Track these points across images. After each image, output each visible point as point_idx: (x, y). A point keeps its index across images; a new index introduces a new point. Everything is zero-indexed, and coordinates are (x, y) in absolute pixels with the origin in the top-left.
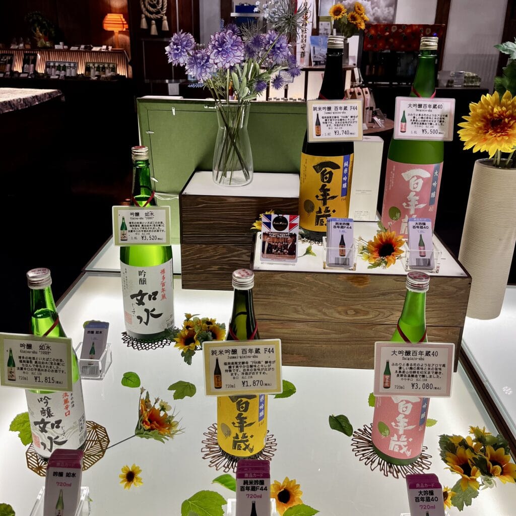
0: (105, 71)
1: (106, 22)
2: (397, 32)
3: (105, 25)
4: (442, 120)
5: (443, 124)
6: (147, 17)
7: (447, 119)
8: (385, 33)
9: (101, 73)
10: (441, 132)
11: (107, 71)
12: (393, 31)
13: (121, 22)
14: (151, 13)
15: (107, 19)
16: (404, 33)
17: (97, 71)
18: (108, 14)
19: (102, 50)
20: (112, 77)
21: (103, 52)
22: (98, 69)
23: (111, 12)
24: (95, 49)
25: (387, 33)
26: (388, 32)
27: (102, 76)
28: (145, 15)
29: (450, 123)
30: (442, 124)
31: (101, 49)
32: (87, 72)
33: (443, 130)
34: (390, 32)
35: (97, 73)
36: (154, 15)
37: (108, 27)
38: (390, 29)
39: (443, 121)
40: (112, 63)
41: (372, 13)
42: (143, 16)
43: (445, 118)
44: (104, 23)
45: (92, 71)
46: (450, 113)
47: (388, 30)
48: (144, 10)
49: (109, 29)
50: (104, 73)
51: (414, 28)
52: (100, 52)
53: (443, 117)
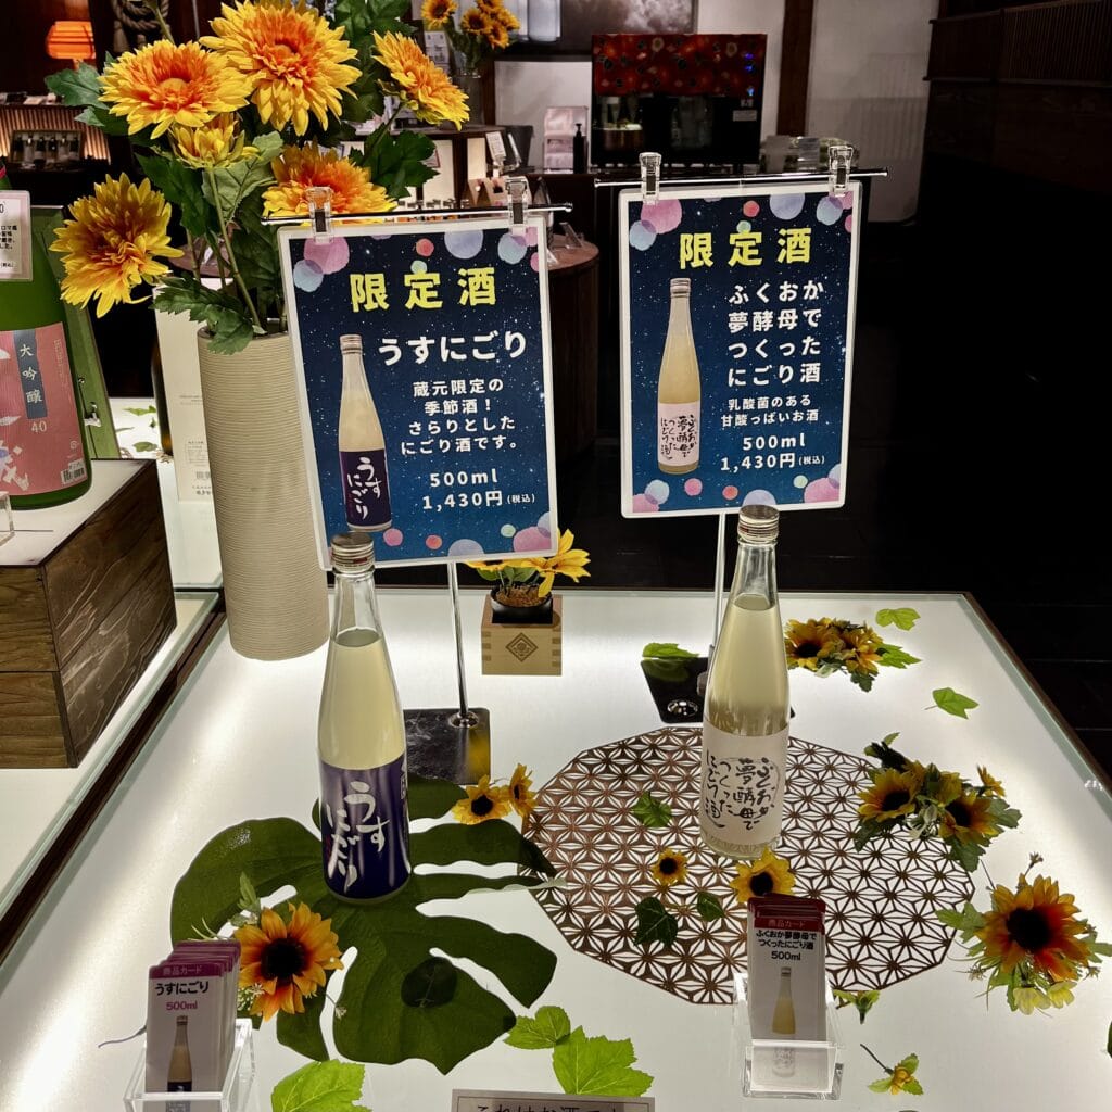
0: (56, 151)
1: (53, 40)
2: (663, 50)
3: (51, 46)
4: (7, 237)
5: (10, 244)
6: (125, 27)
7: (16, 235)
8: (638, 54)
9: (48, 153)
10: (7, 262)
11: (61, 150)
12: (656, 49)
13: (86, 40)
14: (136, 17)
15: (55, 34)
16: (679, 54)
17: (38, 149)
18: (58, 23)
19: (48, 104)
20: (71, 164)
21: (50, 107)
22: (41, 146)
23: (65, 18)
24: (31, 100)
25: (643, 55)
26: (644, 52)
27: (48, 161)
28: (121, 21)
29: (23, 243)
30: (7, 246)
31: (44, 101)
32: (15, 153)
33: (10, 258)
34: (649, 51)
35: (38, 155)
36: (142, 21)
37: (59, 52)
38: (649, 44)
39: (10, 240)
40: (73, 132)
41: (642, 11)
42: (118, 24)
43: (13, 232)
44: (48, 43)
45: (27, 150)
46: (21, 220)
47: (645, 47)
48: (118, 11)
49: (61, 55)
50: (55, 154)
51: (701, 43)
52: (40, 107)
53: (7, 230)
